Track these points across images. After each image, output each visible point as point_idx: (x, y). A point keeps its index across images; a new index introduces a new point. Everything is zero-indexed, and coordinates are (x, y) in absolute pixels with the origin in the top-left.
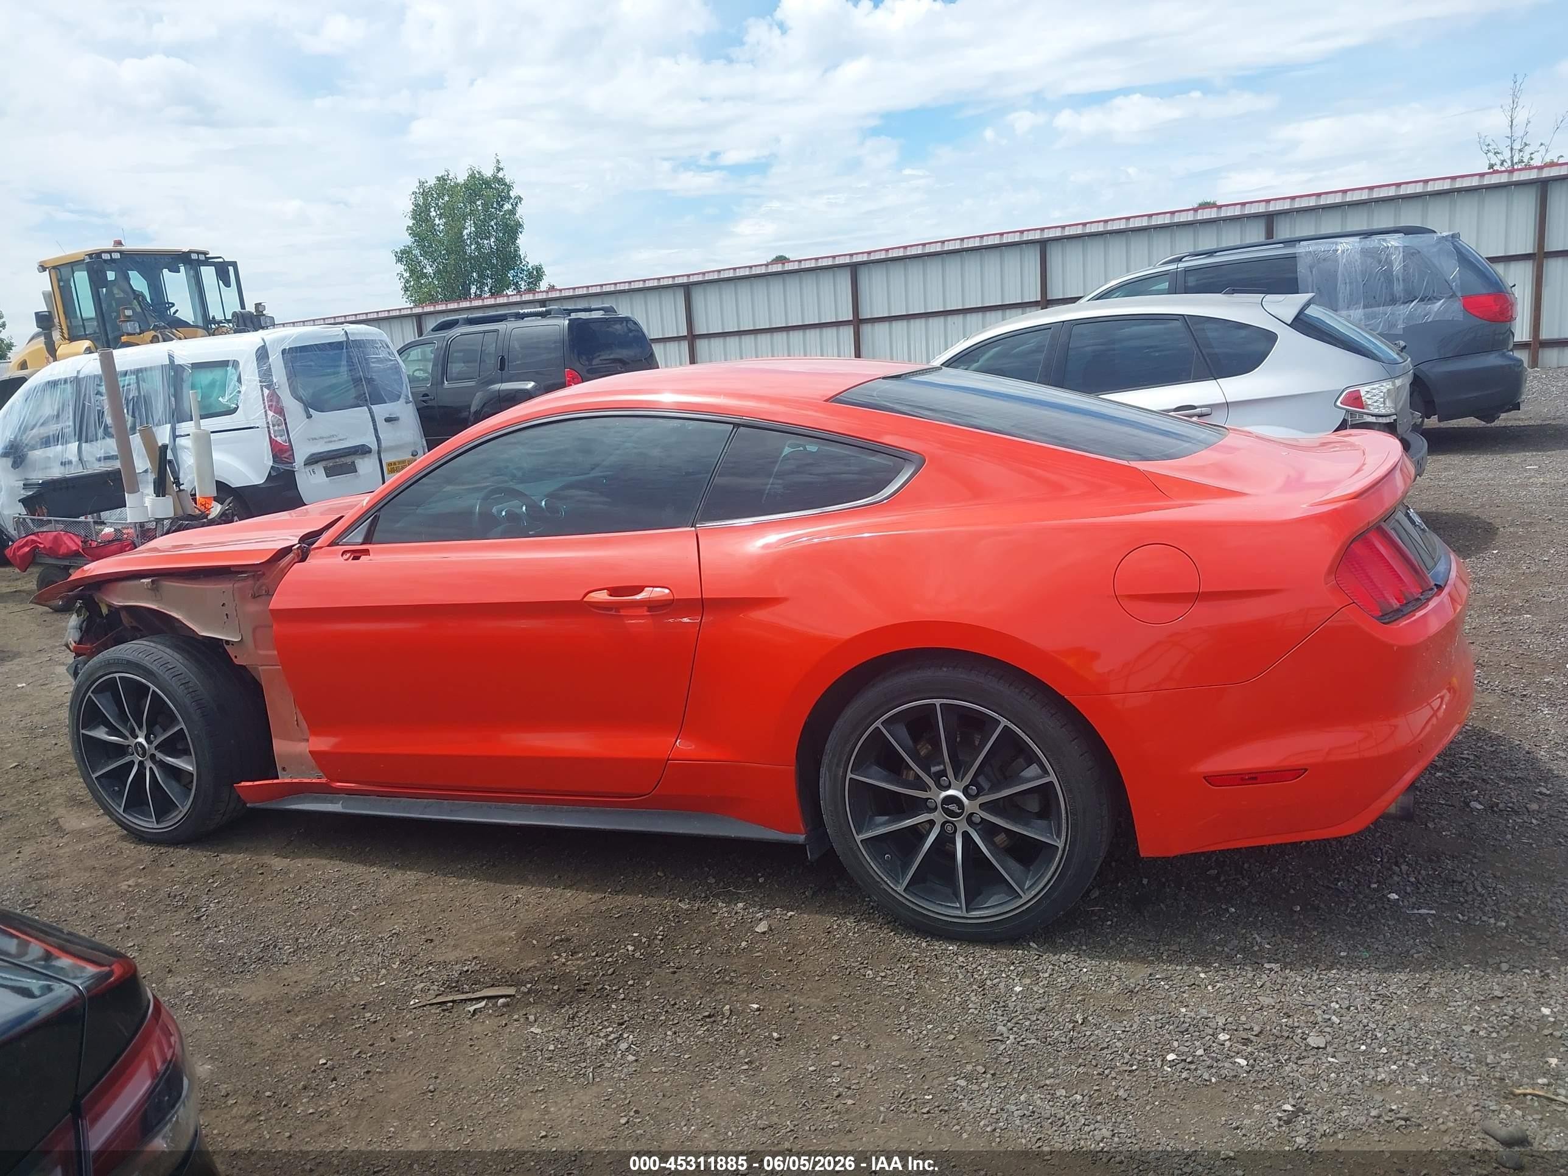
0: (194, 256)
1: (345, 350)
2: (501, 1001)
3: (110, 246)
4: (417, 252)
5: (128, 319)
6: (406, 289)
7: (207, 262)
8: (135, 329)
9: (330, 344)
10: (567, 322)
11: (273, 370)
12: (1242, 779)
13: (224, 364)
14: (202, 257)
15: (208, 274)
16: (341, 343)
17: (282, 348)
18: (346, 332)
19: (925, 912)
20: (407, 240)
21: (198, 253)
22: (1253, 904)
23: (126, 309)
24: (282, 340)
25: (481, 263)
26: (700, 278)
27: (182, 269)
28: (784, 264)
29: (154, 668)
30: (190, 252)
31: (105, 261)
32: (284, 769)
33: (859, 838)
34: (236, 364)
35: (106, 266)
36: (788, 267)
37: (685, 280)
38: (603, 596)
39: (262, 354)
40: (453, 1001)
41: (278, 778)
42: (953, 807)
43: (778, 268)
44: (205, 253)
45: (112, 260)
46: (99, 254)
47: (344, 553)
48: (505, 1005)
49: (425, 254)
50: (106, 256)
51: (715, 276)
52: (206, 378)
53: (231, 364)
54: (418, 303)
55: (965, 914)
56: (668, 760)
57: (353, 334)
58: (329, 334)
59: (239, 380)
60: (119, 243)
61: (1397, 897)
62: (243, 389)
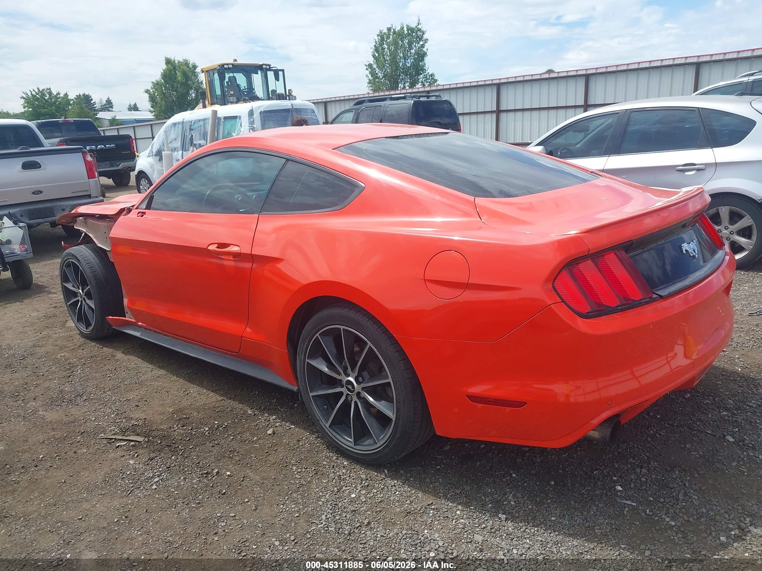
0: (264, 67)
1: (290, 113)
2: (133, 443)
3: (231, 61)
4: (375, 66)
5: (232, 95)
6: (369, 83)
7: (270, 69)
8: (234, 100)
9: (283, 110)
10: (413, 102)
11: (255, 121)
12: (489, 401)
13: (235, 117)
14: (268, 67)
15: (271, 75)
16: (289, 109)
17: (259, 111)
18: (292, 104)
19: (337, 441)
20: (371, 60)
21: (266, 65)
22: (531, 474)
23: (231, 91)
24: (260, 107)
25: (406, 71)
26: (506, 81)
27: (259, 72)
28: (550, 74)
29: (80, 259)
30: (263, 65)
31: (226, 69)
32: (127, 313)
33: (311, 394)
34: (240, 117)
35: (225, 71)
36: (553, 75)
37: (498, 81)
38: (213, 248)
39: (251, 113)
40: (115, 439)
41: (125, 317)
42: (350, 387)
43: (547, 76)
44: (269, 65)
45: (229, 68)
46: (223, 65)
47: (139, 213)
48: (132, 446)
49: (378, 67)
50: (226, 66)
51: (514, 80)
52: (229, 124)
53: (238, 117)
54: (375, 91)
55: (353, 446)
56: (242, 337)
57: (295, 105)
58: (283, 105)
59: (241, 126)
60: (235, 60)
61: (621, 489)
62: (242, 130)
